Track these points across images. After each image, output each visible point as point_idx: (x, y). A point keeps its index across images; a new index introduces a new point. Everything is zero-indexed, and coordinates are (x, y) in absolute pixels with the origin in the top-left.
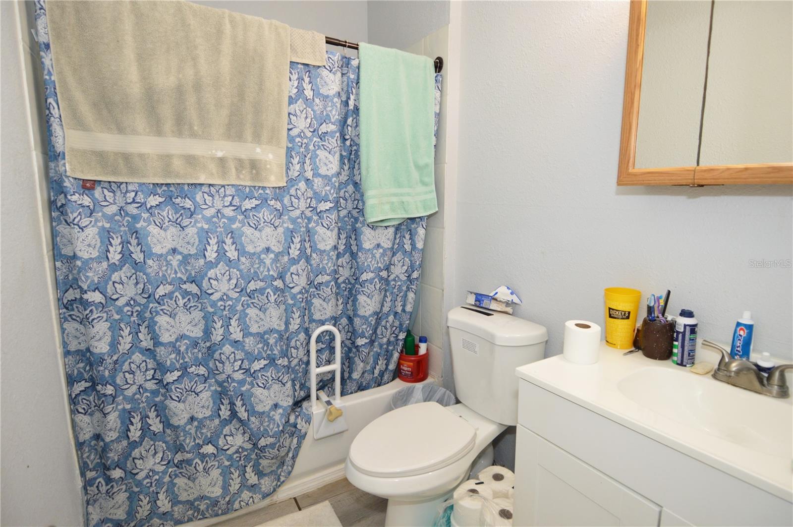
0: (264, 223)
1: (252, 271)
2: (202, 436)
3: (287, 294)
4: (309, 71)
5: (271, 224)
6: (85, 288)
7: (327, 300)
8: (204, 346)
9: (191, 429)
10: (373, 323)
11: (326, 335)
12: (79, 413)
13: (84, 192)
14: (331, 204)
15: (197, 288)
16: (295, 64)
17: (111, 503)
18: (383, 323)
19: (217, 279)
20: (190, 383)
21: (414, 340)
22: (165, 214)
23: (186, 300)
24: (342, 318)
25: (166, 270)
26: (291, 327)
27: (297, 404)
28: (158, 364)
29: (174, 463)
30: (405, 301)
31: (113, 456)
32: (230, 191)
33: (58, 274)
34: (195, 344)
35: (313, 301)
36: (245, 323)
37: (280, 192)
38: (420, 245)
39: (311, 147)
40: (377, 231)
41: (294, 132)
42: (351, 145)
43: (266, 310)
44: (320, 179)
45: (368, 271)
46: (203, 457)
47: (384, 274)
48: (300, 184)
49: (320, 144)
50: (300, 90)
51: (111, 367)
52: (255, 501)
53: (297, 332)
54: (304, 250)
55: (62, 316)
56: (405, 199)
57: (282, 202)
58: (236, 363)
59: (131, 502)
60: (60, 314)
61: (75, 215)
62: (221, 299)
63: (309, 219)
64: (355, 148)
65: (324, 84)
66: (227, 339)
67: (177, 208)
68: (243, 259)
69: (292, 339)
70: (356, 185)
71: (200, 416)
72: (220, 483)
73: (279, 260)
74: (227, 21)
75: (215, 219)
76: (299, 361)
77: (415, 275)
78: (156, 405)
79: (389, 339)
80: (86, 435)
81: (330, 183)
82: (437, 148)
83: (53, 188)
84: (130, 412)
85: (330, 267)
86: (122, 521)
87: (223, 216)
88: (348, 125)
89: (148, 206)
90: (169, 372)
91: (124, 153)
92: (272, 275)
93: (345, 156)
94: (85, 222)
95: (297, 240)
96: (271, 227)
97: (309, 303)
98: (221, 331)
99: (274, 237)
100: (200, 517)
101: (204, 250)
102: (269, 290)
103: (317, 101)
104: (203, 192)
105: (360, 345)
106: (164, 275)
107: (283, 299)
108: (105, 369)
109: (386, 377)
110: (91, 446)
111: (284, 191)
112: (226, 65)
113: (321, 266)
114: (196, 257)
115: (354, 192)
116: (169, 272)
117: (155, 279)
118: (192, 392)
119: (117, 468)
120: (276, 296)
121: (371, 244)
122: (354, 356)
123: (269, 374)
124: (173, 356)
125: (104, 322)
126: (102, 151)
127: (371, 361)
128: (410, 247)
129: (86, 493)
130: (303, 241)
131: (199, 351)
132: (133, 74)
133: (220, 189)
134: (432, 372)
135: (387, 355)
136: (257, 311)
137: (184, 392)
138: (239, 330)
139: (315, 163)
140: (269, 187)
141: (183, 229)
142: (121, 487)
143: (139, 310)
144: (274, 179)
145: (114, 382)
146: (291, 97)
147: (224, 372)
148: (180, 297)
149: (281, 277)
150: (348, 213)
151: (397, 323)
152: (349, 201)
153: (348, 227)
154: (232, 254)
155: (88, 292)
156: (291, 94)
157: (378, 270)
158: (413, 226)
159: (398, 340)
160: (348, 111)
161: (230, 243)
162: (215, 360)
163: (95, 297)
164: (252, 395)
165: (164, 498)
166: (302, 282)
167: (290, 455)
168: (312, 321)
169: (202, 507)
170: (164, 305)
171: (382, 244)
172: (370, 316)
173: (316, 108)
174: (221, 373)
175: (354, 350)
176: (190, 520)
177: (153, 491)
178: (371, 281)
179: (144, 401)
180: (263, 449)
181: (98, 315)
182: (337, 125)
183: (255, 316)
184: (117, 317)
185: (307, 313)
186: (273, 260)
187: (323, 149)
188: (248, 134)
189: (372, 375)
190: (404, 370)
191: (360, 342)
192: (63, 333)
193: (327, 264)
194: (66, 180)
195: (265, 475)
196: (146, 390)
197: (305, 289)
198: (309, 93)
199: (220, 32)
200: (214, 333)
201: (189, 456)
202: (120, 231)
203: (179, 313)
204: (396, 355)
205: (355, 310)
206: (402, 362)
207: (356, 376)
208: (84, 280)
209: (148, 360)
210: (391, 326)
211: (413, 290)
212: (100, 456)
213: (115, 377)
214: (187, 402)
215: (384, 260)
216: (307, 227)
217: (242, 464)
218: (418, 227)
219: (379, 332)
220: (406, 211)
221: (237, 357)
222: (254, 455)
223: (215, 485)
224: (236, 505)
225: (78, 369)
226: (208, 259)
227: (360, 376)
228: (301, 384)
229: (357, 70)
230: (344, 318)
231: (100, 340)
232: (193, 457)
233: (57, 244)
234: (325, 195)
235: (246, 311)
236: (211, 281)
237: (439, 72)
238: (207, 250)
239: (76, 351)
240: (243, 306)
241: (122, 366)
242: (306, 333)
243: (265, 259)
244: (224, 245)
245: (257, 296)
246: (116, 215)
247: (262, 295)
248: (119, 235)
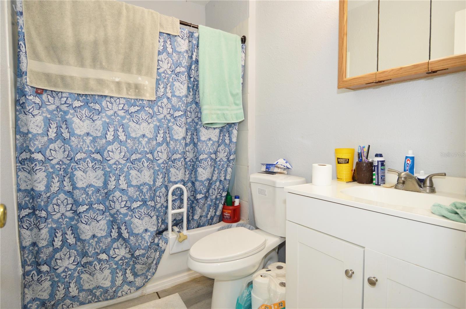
0: (142, 120)
1: (134, 148)
2: (99, 248)
3: (155, 164)
4: (170, 38)
5: (146, 121)
6: (33, 150)
7: (179, 169)
8: (103, 192)
9: (93, 242)
10: (207, 185)
11: (178, 191)
12: (24, 228)
13: (36, 95)
14: (182, 112)
15: (101, 156)
16: (162, 34)
17: (40, 287)
18: (213, 186)
19: (112, 152)
20: (94, 214)
21: (231, 197)
22: (83, 112)
23: (93, 164)
24: (188, 183)
25: (83, 145)
26: (157, 184)
27: (160, 233)
28: (74, 201)
29: (81, 264)
30: (226, 174)
31: (43, 257)
32: (123, 101)
33: (17, 142)
34: (98, 190)
35: (170, 170)
36: (129, 179)
37: (152, 103)
38: (234, 140)
39: (171, 80)
40: (209, 130)
41: (161, 71)
42: (194, 81)
43: (142, 171)
44: (176, 98)
45: (203, 153)
46: (100, 261)
47: (213, 156)
48: (164, 100)
49: (176, 78)
50: (165, 48)
51: (45, 200)
52: (131, 292)
53: (160, 187)
54: (165, 138)
55: (17, 168)
56: (225, 112)
57: (153, 109)
58: (122, 203)
59: (52, 288)
60: (17, 166)
61: (30, 107)
62: (115, 164)
63: (169, 121)
64: (196, 83)
65: (178, 45)
66: (118, 188)
67: (91, 109)
68: (129, 141)
69: (157, 191)
70: (197, 104)
71: (99, 235)
72: (110, 278)
73: (150, 143)
74: (124, 8)
75: (113, 117)
76: (161, 205)
77: (232, 157)
78: (72, 227)
79: (216, 197)
80: (27, 243)
81: (181, 100)
82: (244, 85)
83: (18, 93)
84: (55, 230)
85: (181, 149)
86: (46, 300)
87: (118, 115)
88: (192, 69)
89: (74, 106)
90: (81, 206)
91: (61, 75)
92: (146, 151)
93: (190, 87)
94: (36, 112)
95: (161, 132)
96: (146, 123)
97: (168, 172)
98: (114, 183)
99: (148, 129)
100: (96, 300)
101: (106, 134)
102: (144, 159)
103: (174, 54)
104: (106, 101)
105: (199, 198)
106: (81, 147)
107: (152, 166)
108: (42, 200)
109: (214, 220)
110: (30, 250)
111: (154, 103)
112: (123, 31)
113: (175, 149)
114: (101, 138)
115: (196, 108)
116: (84, 146)
117: (75, 149)
118: (95, 220)
119: (45, 265)
120: (148, 163)
121: (205, 138)
122: (195, 205)
123: (142, 211)
124: (84, 196)
125: (43, 172)
126: (49, 73)
127: (206, 210)
128: (229, 141)
129: (24, 278)
130: (165, 133)
131: (100, 195)
132: (69, 32)
133: (117, 100)
134: (242, 217)
135: (215, 207)
136: (136, 172)
137: (90, 219)
138: (125, 183)
139: (173, 89)
140: (145, 100)
141: (94, 121)
142: (47, 278)
143: (65, 167)
144: (149, 95)
145: (47, 210)
146: (160, 51)
147: (115, 208)
148: (90, 162)
149: (151, 153)
150: (192, 120)
151: (221, 187)
152: (193, 113)
153: (192, 128)
154: (122, 137)
155: (35, 153)
156: (159, 49)
157: (210, 153)
158: (230, 129)
159: (222, 197)
160: (192, 61)
161: (121, 131)
162: (110, 200)
163: (39, 156)
164: (132, 223)
165: (74, 287)
166: (164, 157)
167: (155, 262)
168: (170, 182)
169: (98, 294)
170: (80, 164)
171: (212, 138)
172: (205, 181)
173: (174, 58)
174: (113, 208)
175: (195, 202)
176: (90, 302)
177: (67, 281)
178: (206, 159)
179: (65, 223)
180: (137, 258)
181: (40, 167)
182: (186, 69)
183: (135, 175)
184: (51, 170)
185: (166, 176)
186: (147, 142)
187: (177, 81)
188: (134, 69)
189: (206, 218)
190: (225, 216)
191: (199, 196)
192: (18, 178)
193: (179, 148)
194: (26, 87)
195: (138, 276)
196: (66, 217)
197: (166, 161)
198: (170, 50)
199: (120, 13)
200: (110, 183)
201: (91, 259)
202: (56, 120)
203: (89, 171)
204: (221, 206)
205: (196, 177)
206: (224, 210)
207: (196, 217)
208: (33, 146)
209: (68, 199)
210: (217, 188)
211: (231, 166)
212: (35, 257)
213: (48, 207)
214: (91, 225)
215: (213, 148)
216: (167, 125)
217: (124, 268)
218: (233, 130)
219: (210, 192)
220: (226, 119)
221: (123, 199)
222: (132, 262)
223: (106, 279)
224: (119, 294)
225: (25, 201)
226: (108, 140)
227: (199, 218)
228: (162, 220)
229: (197, 39)
230: (190, 183)
231: (40, 182)
232: (93, 260)
233: (18, 125)
234: (178, 107)
235: (130, 172)
236: (109, 152)
237: (244, 43)
238: (107, 134)
239: (25, 190)
240: (128, 169)
241: (52, 200)
242: (166, 188)
243: (142, 141)
244: (118, 132)
245: (137, 163)
246: (54, 111)
247: (140, 162)
248: (55, 122)
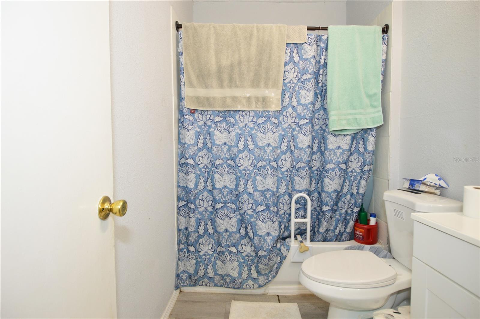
0: (268, 130)
1: (260, 156)
2: (231, 241)
3: (279, 171)
4: (297, 47)
5: (271, 131)
6: (187, 157)
7: (303, 178)
8: (235, 193)
9: (226, 235)
10: (334, 197)
11: (302, 200)
12: (181, 215)
13: (191, 114)
14: (307, 120)
15: (234, 163)
16: (289, 45)
17: (188, 263)
18: (343, 200)
19: (243, 159)
20: (227, 211)
21: (366, 215)
22: (222, 126)
23: (228, 169)
24: (314, 193)
25: (221, 153)
26: (280, 191)
27: (283, 238)
28: (214, 199)
29: (217, 252)
30: (359, 187)
31: (191, 239)
32: (252, 114)
33: (179, 151)
34: (231, 192)
35: (294, 178)
36: (255, 184)
37: (277, 114)
38: (370, 148)
39: (297, 89)
40: (338, 138)
41: (286, 81)
42: (322, 86)
43: (266, 178)
44: (301, 106)
45: (331, 163)
46: (230, 253)
47: (343, 166)
48: (289, 109)
50: (291, 58)
51: (194, 195)
52: (255, 287)
53: (284, 194)
54: (290, 146)
55: (178, 169)
56: (357, 116)
57: (278, 119)
58: (249, 205)
59: (196, 266)
60: (178, 168)
61: (186, 124)
62: (244, 170)
63: (294, 130)
64: (325, 87)
65: (305, 52)
66: (246, 191)
67: (228, 123)
68: (256, 150)
69: (280, 198)
70: (325, 110)
71: (231, 230)
72: (237, 270)
73: (274, 151)
74: (255, 29)
75: (244, 128)
76: (285, 212)
77: (366, 168)
78: (211, 219)
79: (346, 211)
80: (182, 227)
81: (307, 108)
82: (384, 83)
83: (180, 114)
85: (305, 158)
86: (192, 274)
87: (248, 127)
88: (320, 74)
89: (215, 121)
90: (218, 203)
91: (207, 97)
92: (270, 159)
93: (318, 93)
94: (190, 128)
95: (286, 141)
96: (271, 132)
97: (292, 179)
98: (243, 186)
99: (273, 138)
100: (226, 286)
102: (268, 167)
103: (301, 62)
104: (239, 115)
105: (325, 210)
106: (219, 155)
107: (276, 173)
108: (192, 196)
109: (344, 237)
110: (184, 233)
111: (280, 113)
112: (253, 51)
113: (300, 157)
114: (234, 147)
115: (324, 114)
116: (222, 154)
117: (215, 156)
118: (228, 216)
119: (192, 246)
120: (272, 171)
121: (333, 146)
122: (321, 217)
123: (266, 215)
124: (220, 195)
125: (193, 174)
126: (199, 97)
127: (334, 224)
128: (363, 150)
129: (179, 254)
130: (289, 141)
131: (233, 196)
132: (213, 61)
133: (247, 113)
134: (380, 240)
135: (345, 222)
136: (262, 178)
137: (224, 216)
138: (252, 187)
139: (299, 97)
140: (271, 111)
141: (230, 133)
142: (193, 257)
143: (208, 171)
144: (275, 107)
145: (195, 203)
146: (286, 62)
147: (243, 209)
148: (226, 167)
149: (275, 161)
150: (320, 128)
151: (353, 201)
152: (321, 120)
153: (320, 136)
154: (251, 147)
155: (188, 159)
156: (286, 61)
157: (338, 163)
158: (365, 136)
159: (353, 212)
160: (320, 66)
161: (250, 141)
162: (239, 201)
163: (191, 162)
164: (256, 224)
165: (211, 269)
166: (288, 165)
167: (276, 266)
168: (293, 190)
169: (228, 281)
170: (218, 169)
171: (342, 147)
172: (332, 192)
173: (300, 67)
174: (242, 209)
175: (321, 214)
176: (221, 286)
177: (206, 263)
178: (333, 170)
179: (207, 216)
180: (260, 257)
181: (191, 170)
182: (312, 74)
183: (260, 181)
184: (199, 173)
185: (290, 184)
186: (271, 150)
187: (303, 89)
188: (262, 84)
189: (334, 233)
190: (357, 234)
191: (325, 208)
192: (178, 177)
193: (303, 156)
194: (184, 109)
195: (262, 275)
196: (208, 211)
197: (290, 169)
198: (296, 59)
199: (251, 35)
200: (240, 187)
201: (223, 249)
202: (203, 133)
203: (225, 175)
204: (351, 223)
205: (322, 188)
206: (356, 228)
207: (322, 230)
208: (187, 153)
209: (210, 196)
210: (348, 202)
211: (364, 178)
212: (187, 238)
213: (196, 201)
214: (225, 221)
215: (343, 157)
216: (292, 133)
217: (249, 264)
218: (368, 136)
219: (340, 204)
220: (359, 125)
221: (250, 202)
222: (256, 260)
223: (235, 270)
224: (245, 286)
225: (182, 195)
226: (240, 148)
227: (325, 232)
228: (285, 227)
229: (326, 41)
230: (316, 193)
231: (191, 181)
232: (225, 251)
233: (180, 138)
234: (304, 115)
235: (256, 178)
236: (240, 159)
237: (386, 33)
238: (239, 144)
239: (182, 186)
240: (255, 175)
241: (199, 196)
242: (289, 196)
243: (267, 150)
244: (247, 141)
245: (262, 170)
246: (202, 126)
247: (265, 169)
248: (203, 135)
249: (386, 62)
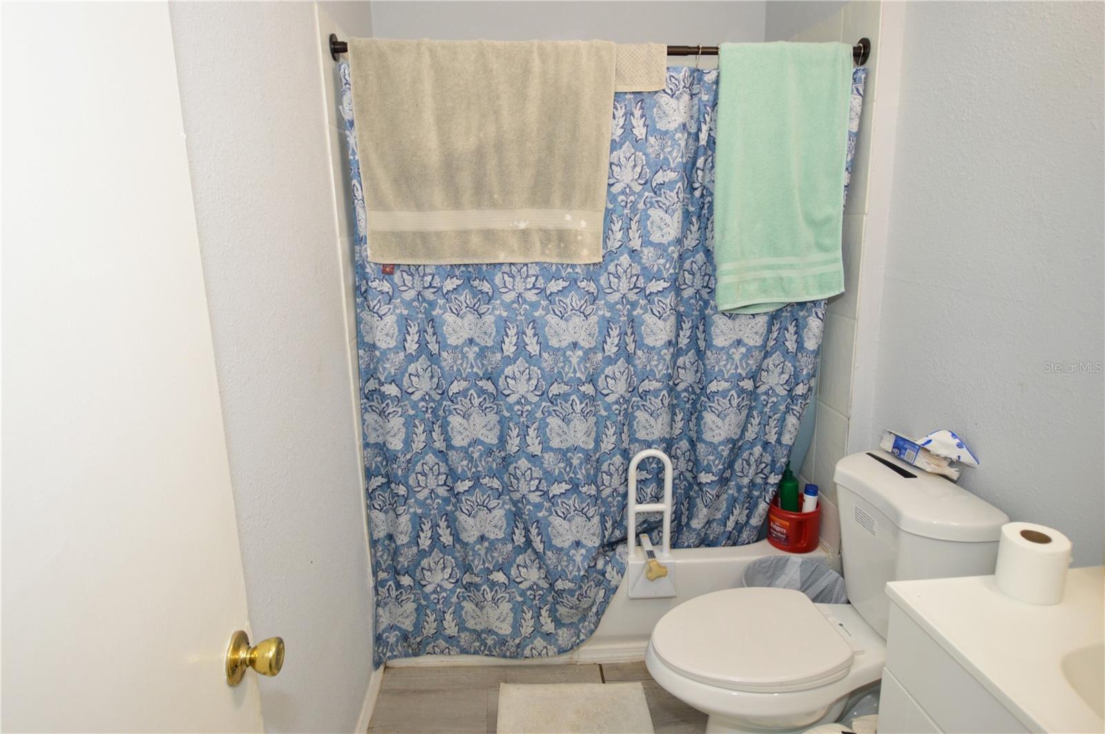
0: (572, 310)
1: (556, 371)
2: (492, 561)
3: (599, 403)
4: (642, 101)
5: (581, 312)
6: (383, 380)
7: (654, 415)
8: (499, 455)
9: (481, 549)
10: (725, 454)
11: (652, 462)
12: (375, 508)
13: (384, 277)
14: (665, 283)
15: (493, 386)
16: (622, 95)
17: (400, 610)
18: (744, 455)
19: (514, 378)
20: (482, 495)
21: (797, 487)
22: (462, 298)
23: (481, 399)
24: (681, 440)
25: (461, 364)
26: (603, 446)
27: (610, 546)
28: (450, 470)
29: (462, 583)
30: (782, 428)
31: (403, 561)
32: (534, 270)
33: (360, 362)
34: (489, 452)
35: (635, 414)
36: (545, 434)
37: (593, 272)
38: (811, 344)
39: (641, 206)
40: (737, 320)
41: (617, 189)
42: (702, 196)
43: (569, 421)
44: (652, 249)
45: (719, 378)
46: (493, 585)
47: (748, 384)
48: (622, 258)
50: (628, 129)
51: (404, 466)
52: (549, 654)
53: (611, 454)
54: (624, 346)
55: (362, 407)
56: (784, 273)
57: (596, 281)
58: (532, 482)
59: (418, 615)
60: (362, 404)
61: (375, 302)
62: (519, 403)
63: (634, 305)
64: (709, 199)
65: (662, 115)
66: (524, 452)
67: (476, 292)
68: (545, 355)
69: (603, 462)
70: (708, 253)
71: (492, 537)
72: (510, 619)
73: (589, 359)
74: (535, 55)
75: (515, 305)
76: (613, 492)
77: (800, 390)
78: (446, 514)
79: (752, 480)
80: (380, 533)
81: (665, 254)
83: (357, 273)
84: (420, 518)
85: (661, 370)
86: (410, 632)
87: (525, 301)
88: (697, 169)
89: (445, 291)
90: (459, 481)
91: (422, 233)
92: (579, 378)
93: (692, 212)
94: (384, 310)
95: (615, 333)
96: (580, 316)
97: (629, 417)
98: (517, 441)
99: (584, 328)
100: (486, 652)
101: (501, 342)
102: (574, 397)
103: (652, 140)
104: (503, 273)
105: (704, 482)
106: (459, 370)
107: (593, 409)
108: (399, 467)
109: (745, 535)
110: (384, 545)
111: (600, 268)
112: (533, 111)
113: (648, 368)
114: (492, 349)
115: (705, 263)
116: (464, 366)
117: (449, 373)
118: (484, 507)
119: (406, 575)
120: (583, 405)
121: (726, 340)
122: (695, 496)
123: (571, 502)
124: (465, 463)
125: (399, 417)
126: (401, 232)
127: (724, 507)
128: (795, 346)
129: (377, 594)
130: (623, 334)
131: (493, 460)
132: (431, 141)
133: (522, 268)
134: (824, 542)
135: (749, 502)
136: (560, 422)
137: (475, 506)
138: (537, 442)
139: (645, 227)
140: (580, 265)
141: (481, 316)
142: (410, 596)
143: (434, 406)
144: (588, 254)
145: (407, 483)
146: (615, 140)
147: (518, 490)
148: (476, 396)
149: (591, 380)
150: (696, 293)
151: (767, 458)
152: (698, 276)
153: (695, 313)
154: (533, 348)
155: (385, 385)
156: (614, 137)
157: (736, 379)
158: (801, 314)
159: (766, 484)
160: (698, 148)
161: (532, 335)
162: (509, 474)
163: (392, 390)
164: (549, 524)
165: (451, 620)
166: (620, 388)
167: (594, 609)
168: (633, 440)
169: (490, 642)
170: (457, 404)
171: (746, 340)
172: (720, 444)
173: (650, 150)
174: (515, 491)
176: (476, 653)
177: (440, 609)
178: (724, 394)
179: (435, 507)
180: (560, 593)
181: (394, 409)
182: (679, 172)
183: (557, 428)
184: (412, 412)
185: (625, 430)
186: (581, 358)
187: (657, 206)
188: (556, 198)
189: (722, 528)
190: (775, 530)
191: (705, 478)
192: (364, 423)
193: (656, 366)
194: (368, 266)
195: (564, 625)
196: (438, 496)
197: (624, 398)
198: (640, 131)
199: (526, 71)
200: (510, 442)
201: (477, 580)
202: (418, 319)
203: (474, 414)
204: (763, 507)
205: (699, 432)
206: (773, 517)
207: (696, 524)
208: (381, 371)
209: (440, 464)
210: (756, 461)
211: (795, 412)
212: (392, 559)
213: (408, 478)
214: (478, 517)
215: (748, 364)
216: (629, 314)
217: (536, 604)
218: (808, 317)
219: (737, 466)
220: (786, 293)
221: (535, 475)
222: (551, 597)
223: (504, 620)
224: (527, 652)
225: (376, 462)
226: (506, 353)
227: (704, 527)
228: (615, 522)
229: (714, 87)
230: (685, 441)
231: (394, 436)
232: (481, 582)
233: (360, 332)
234: (657, 271)
235: (547, 420)
236: (508, 379)
237: (863, 63)
238: (504, 343)
239: (375, 444)
240: (543, 414)
241: (415, 467)
242: (623, 456)
243: (572, 357)
244: (524, 336)
245: (560, 403)
246: (414, 300)
247: (566, 402)
248: (416, 323)
249: (858, 140)
